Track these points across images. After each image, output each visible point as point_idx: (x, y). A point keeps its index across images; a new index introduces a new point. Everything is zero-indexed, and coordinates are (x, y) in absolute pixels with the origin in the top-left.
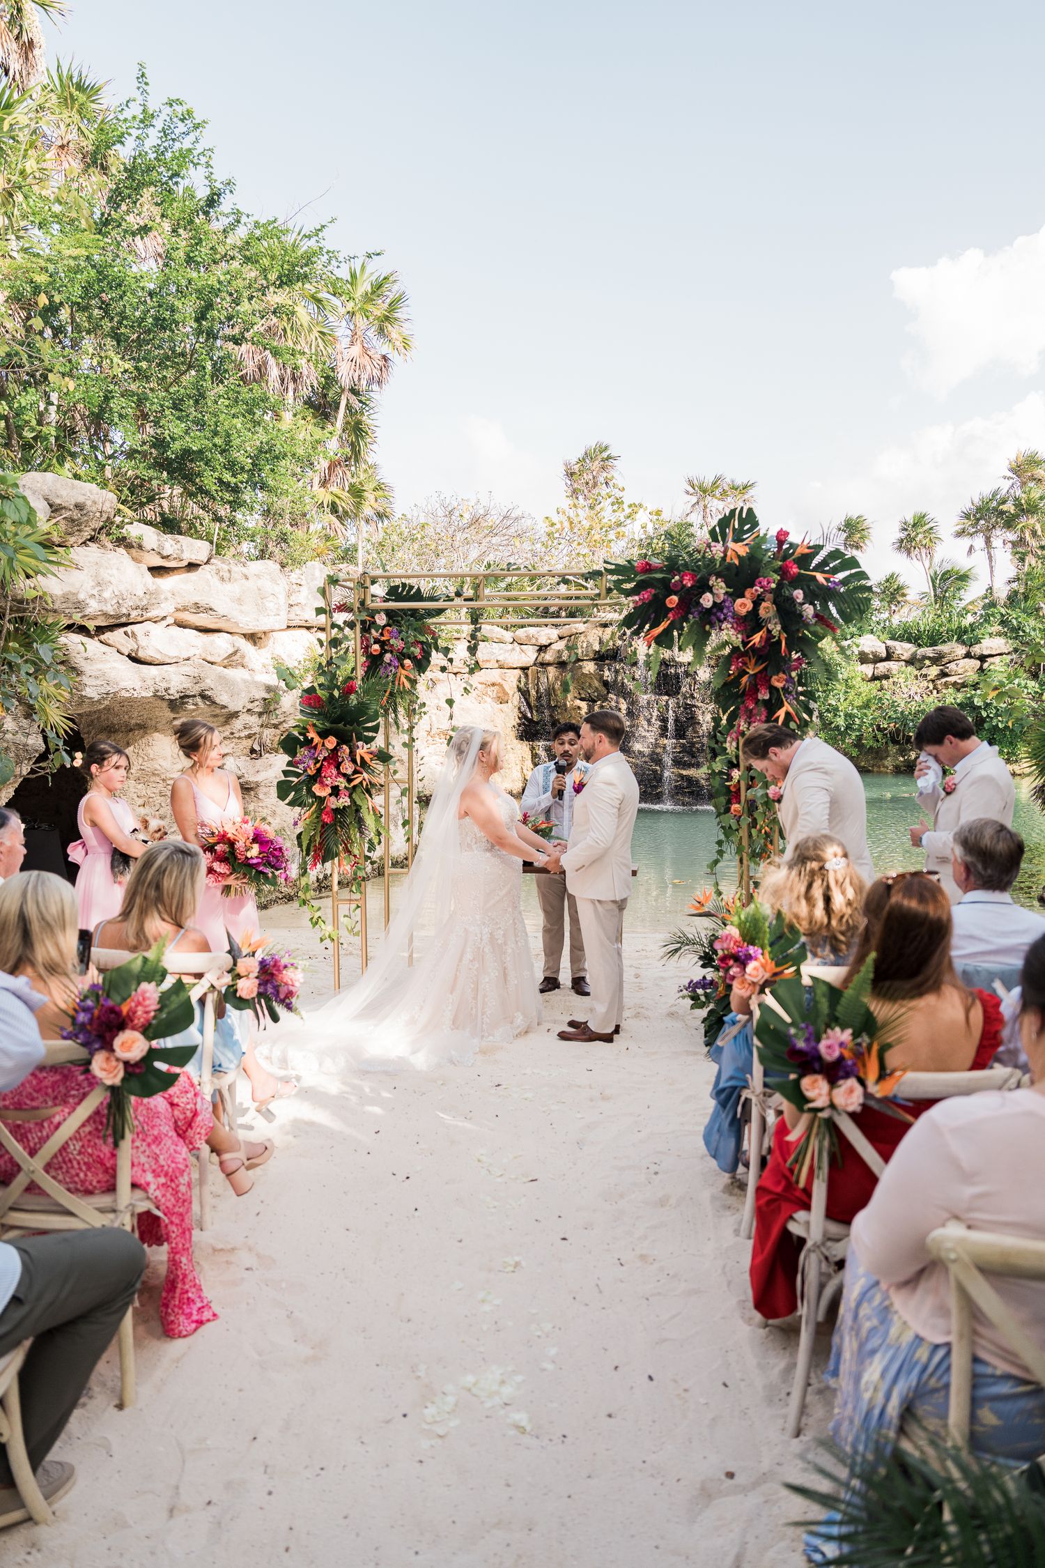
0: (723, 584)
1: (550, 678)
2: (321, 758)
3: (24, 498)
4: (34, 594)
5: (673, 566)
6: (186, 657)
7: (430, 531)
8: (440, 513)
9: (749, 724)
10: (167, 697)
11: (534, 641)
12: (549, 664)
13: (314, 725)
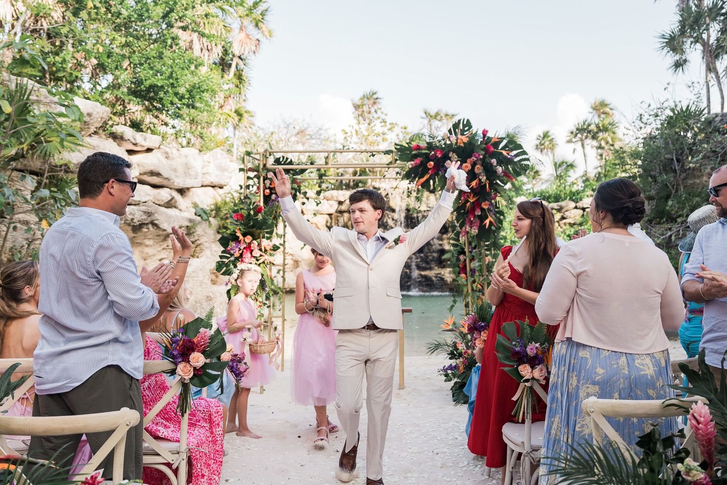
0: (456, 156)
1: (345, 220)
2: (242, 248)
3: (77, 107)
4: (62, 162)
5: (430, 146)
6: (144, 201)
7: (275, 136)
8: (282, 125)
9: (471, 227)
10: (132, 224)
11: (336, 199)
12: (344, 212)
13: (240, 229)
